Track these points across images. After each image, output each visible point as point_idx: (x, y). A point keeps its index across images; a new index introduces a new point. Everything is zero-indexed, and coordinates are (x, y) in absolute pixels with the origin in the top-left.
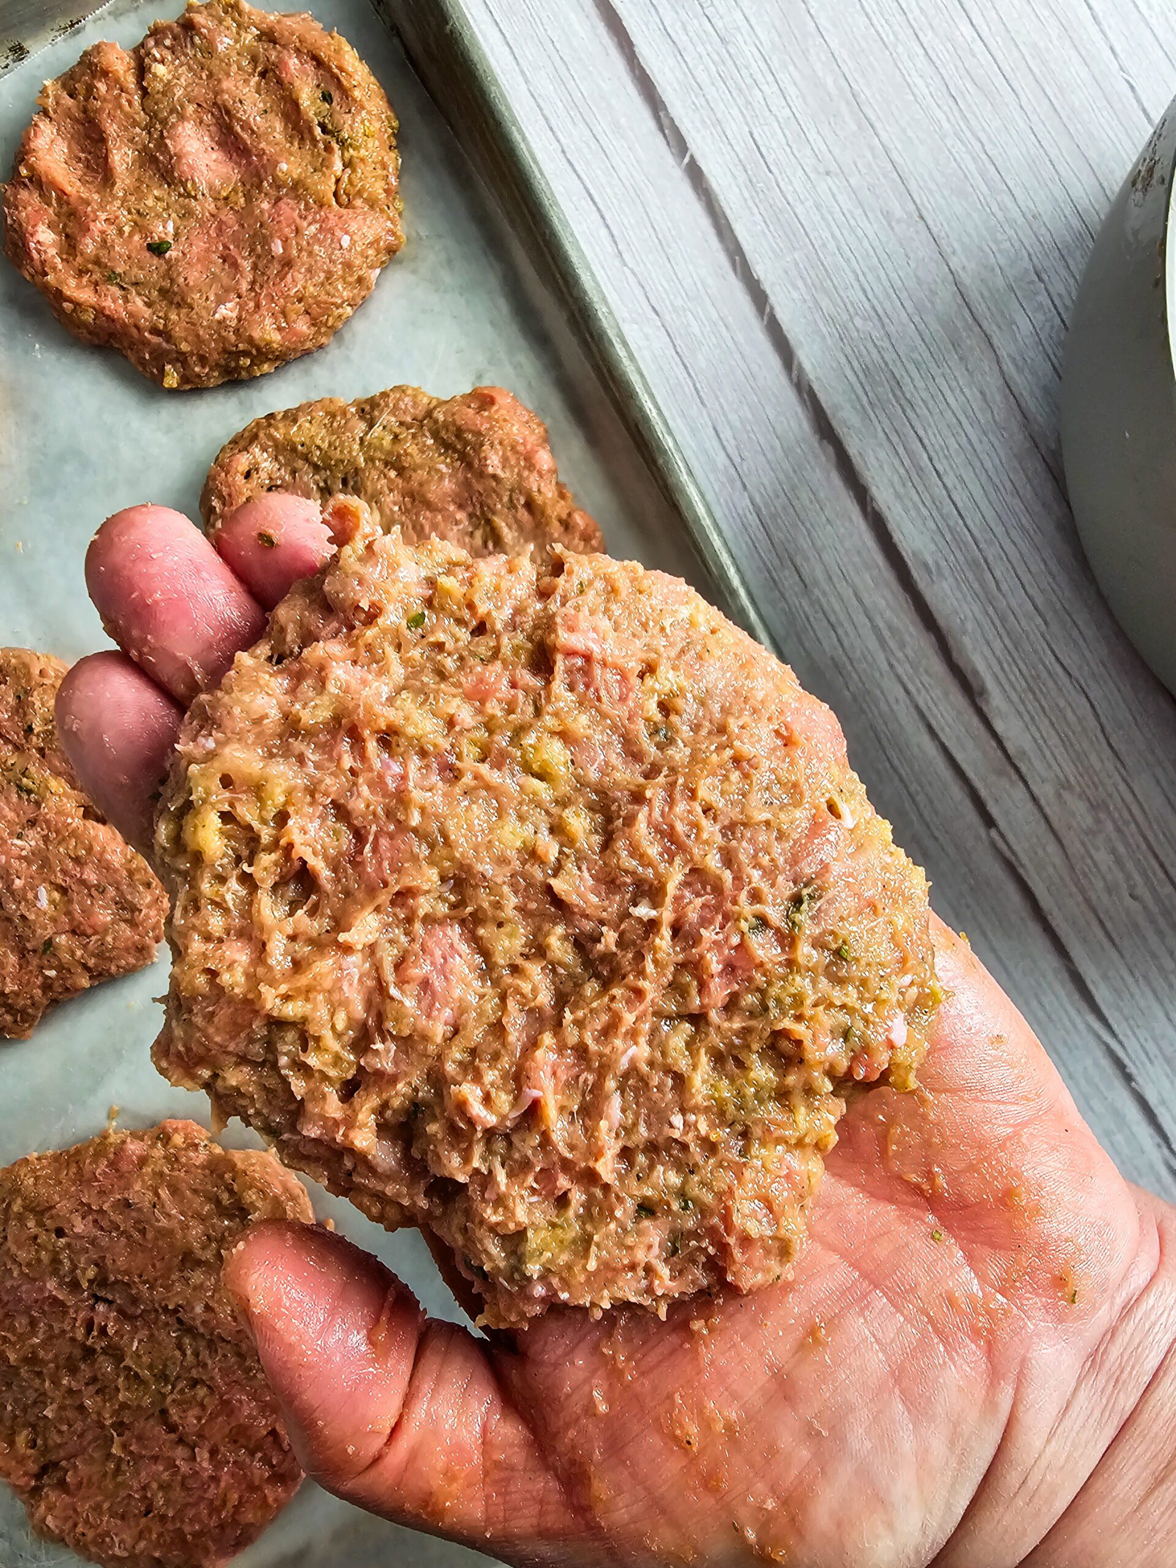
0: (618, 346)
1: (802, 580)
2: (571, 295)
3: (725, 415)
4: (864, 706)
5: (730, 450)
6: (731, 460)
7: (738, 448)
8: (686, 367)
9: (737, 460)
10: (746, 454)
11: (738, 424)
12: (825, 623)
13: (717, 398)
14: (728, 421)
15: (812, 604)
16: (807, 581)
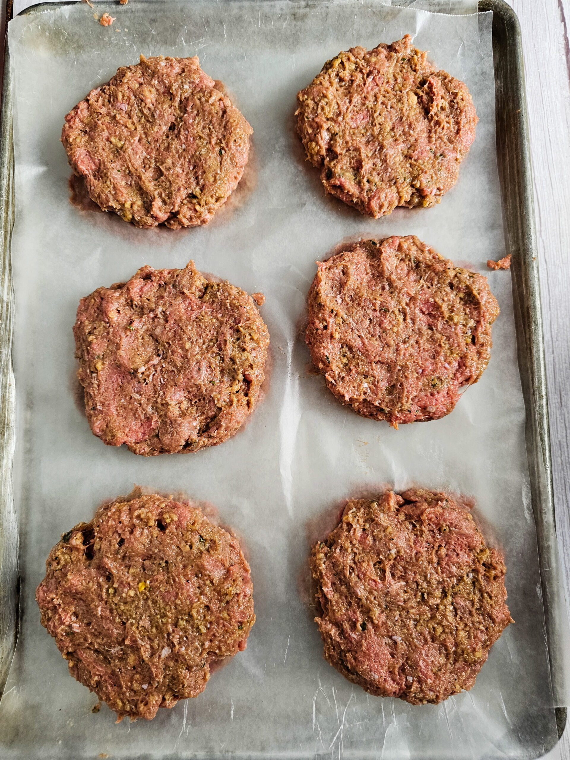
0: (536, 272)
1: (561, 402)
2: (523, 242)
3: (557, 318)
4: (565, 468)
5: (553, 334)
6: (552, 339)
7: (557, 334)
8: (549, 291)
9: (554, 339)
10: (559, 338)
11: (561, 324)
12: (563, 425)
13: (557, 309)
14: (558, 321)
15: (561, 415)
16: (563, 403)
